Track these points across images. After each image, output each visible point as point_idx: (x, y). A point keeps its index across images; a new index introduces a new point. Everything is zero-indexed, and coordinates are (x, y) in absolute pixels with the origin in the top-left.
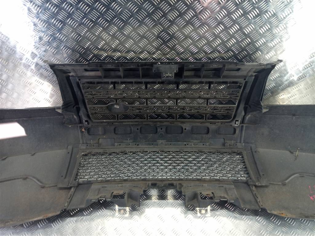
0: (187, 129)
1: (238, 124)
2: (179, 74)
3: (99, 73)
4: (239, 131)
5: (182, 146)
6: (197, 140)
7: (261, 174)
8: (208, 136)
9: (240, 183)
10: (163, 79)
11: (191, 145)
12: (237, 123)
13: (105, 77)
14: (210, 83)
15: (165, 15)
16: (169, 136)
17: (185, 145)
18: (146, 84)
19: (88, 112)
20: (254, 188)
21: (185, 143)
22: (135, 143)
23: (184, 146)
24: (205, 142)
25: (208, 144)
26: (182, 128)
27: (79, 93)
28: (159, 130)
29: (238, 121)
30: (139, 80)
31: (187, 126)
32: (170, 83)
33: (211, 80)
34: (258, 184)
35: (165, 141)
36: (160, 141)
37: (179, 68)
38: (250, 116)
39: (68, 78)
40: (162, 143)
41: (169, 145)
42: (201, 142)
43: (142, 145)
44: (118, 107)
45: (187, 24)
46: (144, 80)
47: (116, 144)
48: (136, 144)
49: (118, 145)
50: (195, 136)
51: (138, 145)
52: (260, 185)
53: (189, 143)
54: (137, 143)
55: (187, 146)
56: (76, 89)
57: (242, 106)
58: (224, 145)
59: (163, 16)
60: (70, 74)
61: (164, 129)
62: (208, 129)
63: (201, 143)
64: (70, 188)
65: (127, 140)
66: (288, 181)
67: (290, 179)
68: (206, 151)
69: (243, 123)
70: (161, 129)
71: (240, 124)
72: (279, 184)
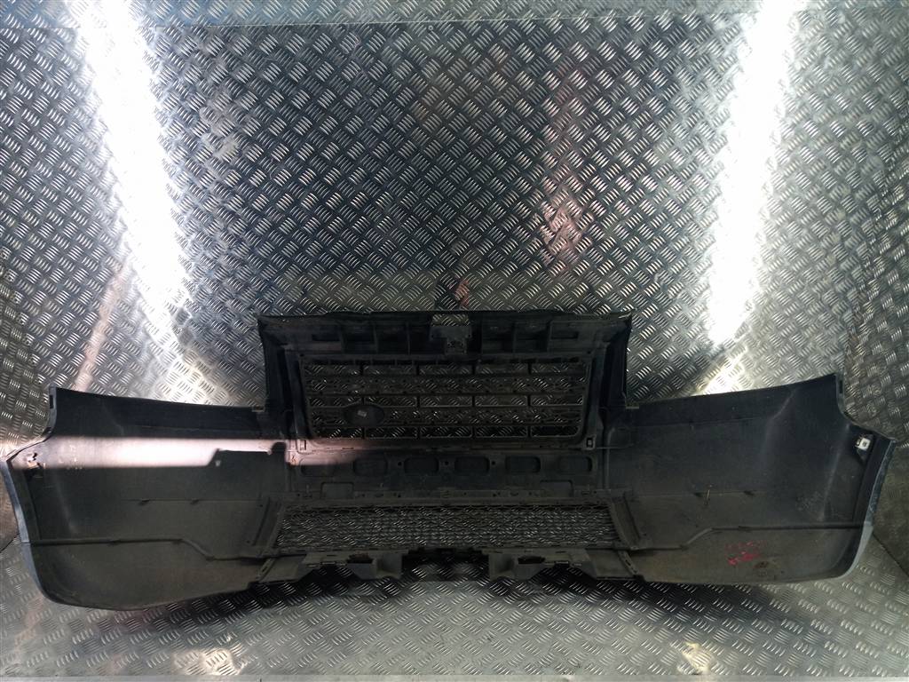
0: (497, 462)
1: (592, 446)
2: (475, 344)
3: (337, 346)
4: (599, 464)
5: (489, 497)
6: (517, 485)
7: (641, 533)
8: (539, 476)
9: (602, 549)
10: (447, 354)
11: (506, 495)
12: (590, 443)
13: (347, 352)
14: (530, 362)
15: (447, 247)
16: (462, 477)
17: (494, 495)
18: (419, 364)
19: (307, 423)
20: (626, 554)
21: (494, 491)
22: (393, 492)
23: (492, 498)
24: (532, 489)
25: (538, 492)
26: (487, 461)
27: (297, 383)
28: (442, 465)
29: (591, 439)
30: (405, 357)
31: (496, 456)
32: (460, 362)
33: (531, 356)
34: (634, 548)
35: (454, 488)
36: (444, 490)
37: (473, 334)
38: (613, 430)
39: (281, 354)
40: (447, 492)
41: (462, 497)
43: (407, 496)
44: (365, 416)
45: (483, 261)
46: (414, 357)
47: (356, 493)
48: (394, 495)
49: (359, 497)
50: (513, 477)
51: (399, 496)
52: (637, 549)
53: (502, 490)
54: (398, 493)
55: (498, 498)
56: (291, 376)
57: (595, 409)
58: (571, 494)
59: (444, 249)
60: (286, 347)
61: (451, 464)
62: (538, 460)
63: (525, 491)
64: (264, 560)
65: (379, 486)
66: (689, 542)
67: (695, 537)
68: (536, 505)
69: (603, 445)
70: (447, 463)
71: (597, 446)
72: (675, 549)
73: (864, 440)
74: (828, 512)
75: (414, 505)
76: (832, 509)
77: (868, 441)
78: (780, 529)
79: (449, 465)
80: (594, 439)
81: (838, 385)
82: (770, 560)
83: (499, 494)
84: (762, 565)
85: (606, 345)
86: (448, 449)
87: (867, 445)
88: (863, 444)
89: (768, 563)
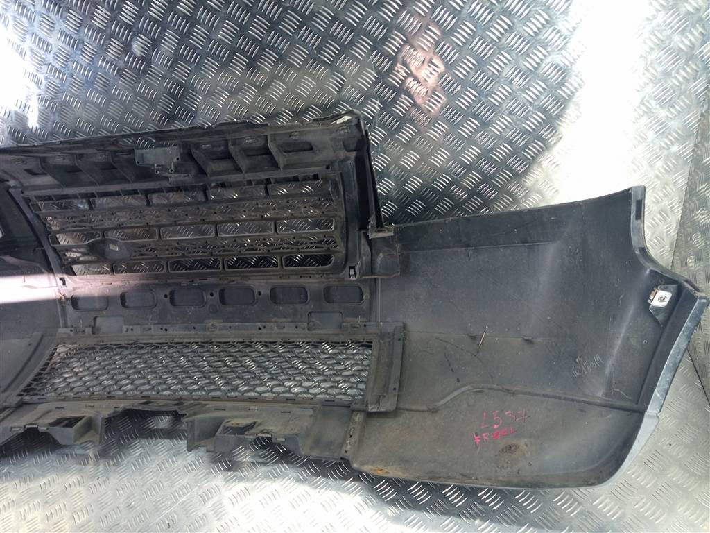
0: (262, 292)
1: (355, 276)
4: (371, 294)
5: (253, 332)
6: (285, 317)
8: (307, 306)
9: (337, 406)
11: (271, 328)
12: (352, 272)
16: (228, 309)
17: (260, 329)
18: (145, 194)
20: (358, 417)
21: (259, 324)
22: (160, 326)
23: (257, 331)
24: (299, 322)
26: (253, 292)
28: (207, 297)
29: (354, 267)
31: (260, 284)
34: (372, 409)
35: (221, 321)
36: (210, 322)
38: (382, 255)
40: (213, 325)
41: (227, 329)
42: (292, 322)
43: (173, 330)
44: (117, 249)
47: (124, 328)
48: (161, 329)
50: (281, 308)
51: (166, 330)
52: (375, 410)
53: (268, 324)
54: (165, 326)
55: (263, 331)
57: (354, 233)
58: (340, 326)
61: (216, 295)
63: (291, 324)
65: (148, 319)
66: (443, 402)
67: (449, 398)
68: (299, 341)
69: (372, 273)
70: (212, 295)
71: (362, 275)
72: (423, 411)
73: (661, 293)
74: (609, 384)
75: (176, 341)
76: (614, 382)
77: (668, 295)
78: (549, 396)
79: (215, 296)
80: (357, 267)
81: (633, 208)
82: (522, 442)
83: (264, 327)
84: (510, 448)
85: (353, 155)
86: (206, 282)
87: (667, 300)
88: (661, 299)
89: (517, 447)
